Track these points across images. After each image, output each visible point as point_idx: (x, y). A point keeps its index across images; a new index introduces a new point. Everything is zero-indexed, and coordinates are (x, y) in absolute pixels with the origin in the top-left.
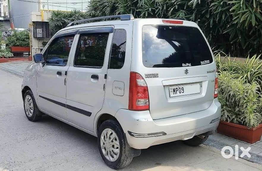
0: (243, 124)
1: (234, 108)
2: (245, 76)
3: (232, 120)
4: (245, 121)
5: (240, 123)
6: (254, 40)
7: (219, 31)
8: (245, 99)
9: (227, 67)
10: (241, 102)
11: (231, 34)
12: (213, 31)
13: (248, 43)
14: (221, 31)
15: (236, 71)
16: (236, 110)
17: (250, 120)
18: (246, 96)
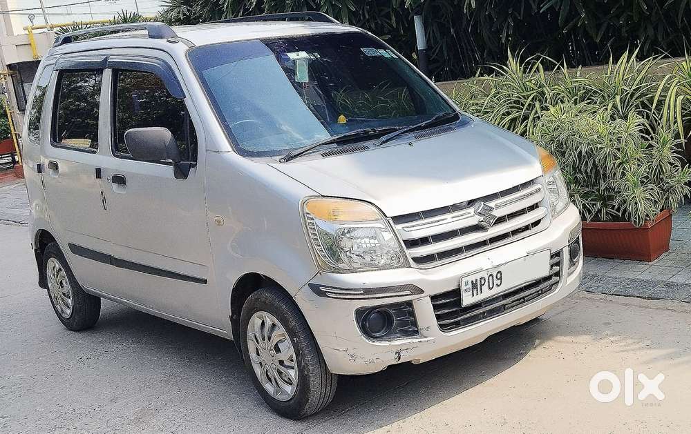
0: (623, 219)
1: (596, 184)
2: (610, 105)
3: (597, 214)
4: (625, 210)
5: (615, 218)
6: (618, 17)
7: (528, 7)
8: (616, 158)
9: (563, 92)
10: (610, 166)
11: (560, 8)
12: (513, 10)
13: (605, 25)
14: (534, 7)
15: (588, 99)
16: (602, 188)
17: (636, 203)
18: (618, 149)
